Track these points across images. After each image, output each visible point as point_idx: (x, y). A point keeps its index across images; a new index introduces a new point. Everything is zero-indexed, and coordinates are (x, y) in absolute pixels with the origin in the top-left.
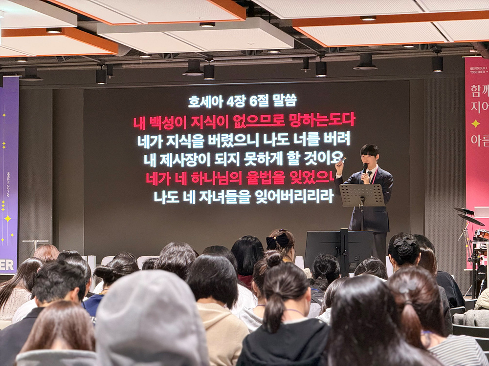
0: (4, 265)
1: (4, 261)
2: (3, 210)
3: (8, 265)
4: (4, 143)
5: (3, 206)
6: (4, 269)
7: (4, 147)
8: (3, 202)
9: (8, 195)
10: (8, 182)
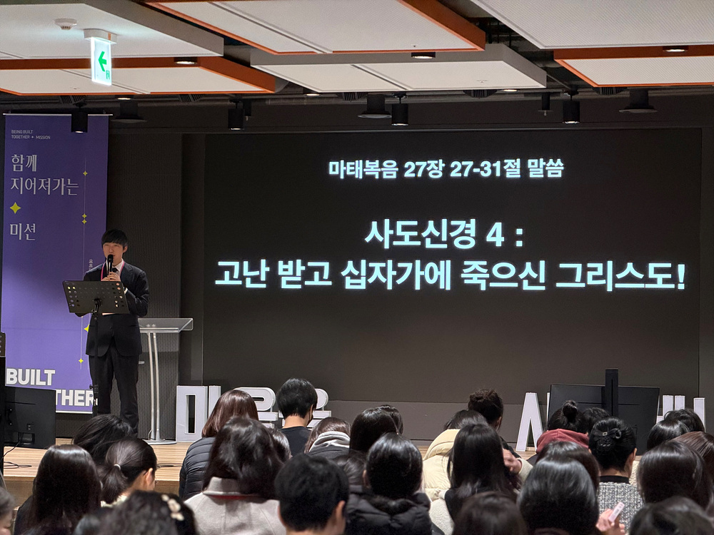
4: (85, 216)
6: (82, 404)
7: (84, 222)
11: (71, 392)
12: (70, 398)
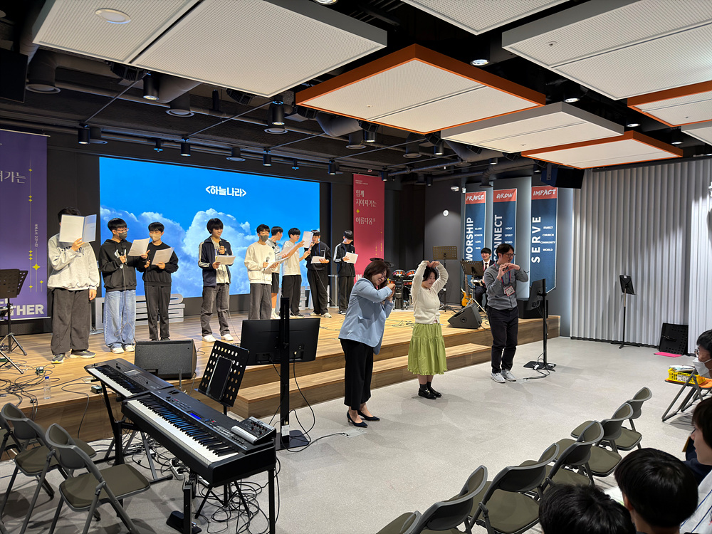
0: (33, 310)
1: (33, 306)
2: (31, 259)
3: (37, 310)
4: (30, 197)
5: (31, 255)
6: (33, 313)
7: (30, 200)
8: (31, 252)
9: (36, 245)
10: (36, 233)
11: (24, 306)
12: (24, 310)
